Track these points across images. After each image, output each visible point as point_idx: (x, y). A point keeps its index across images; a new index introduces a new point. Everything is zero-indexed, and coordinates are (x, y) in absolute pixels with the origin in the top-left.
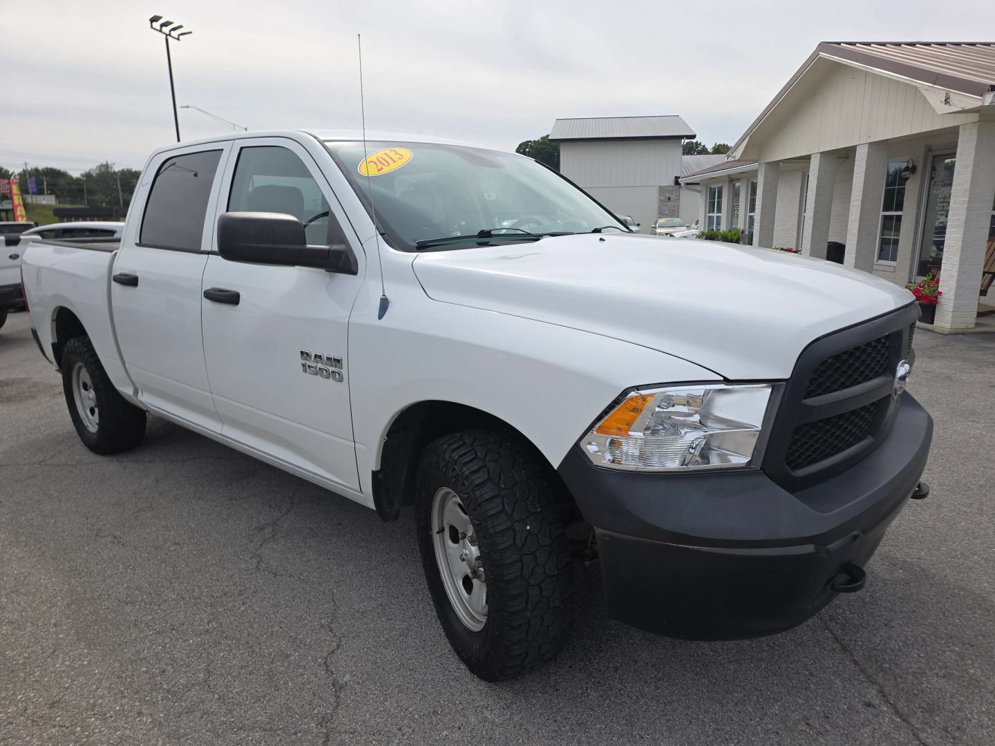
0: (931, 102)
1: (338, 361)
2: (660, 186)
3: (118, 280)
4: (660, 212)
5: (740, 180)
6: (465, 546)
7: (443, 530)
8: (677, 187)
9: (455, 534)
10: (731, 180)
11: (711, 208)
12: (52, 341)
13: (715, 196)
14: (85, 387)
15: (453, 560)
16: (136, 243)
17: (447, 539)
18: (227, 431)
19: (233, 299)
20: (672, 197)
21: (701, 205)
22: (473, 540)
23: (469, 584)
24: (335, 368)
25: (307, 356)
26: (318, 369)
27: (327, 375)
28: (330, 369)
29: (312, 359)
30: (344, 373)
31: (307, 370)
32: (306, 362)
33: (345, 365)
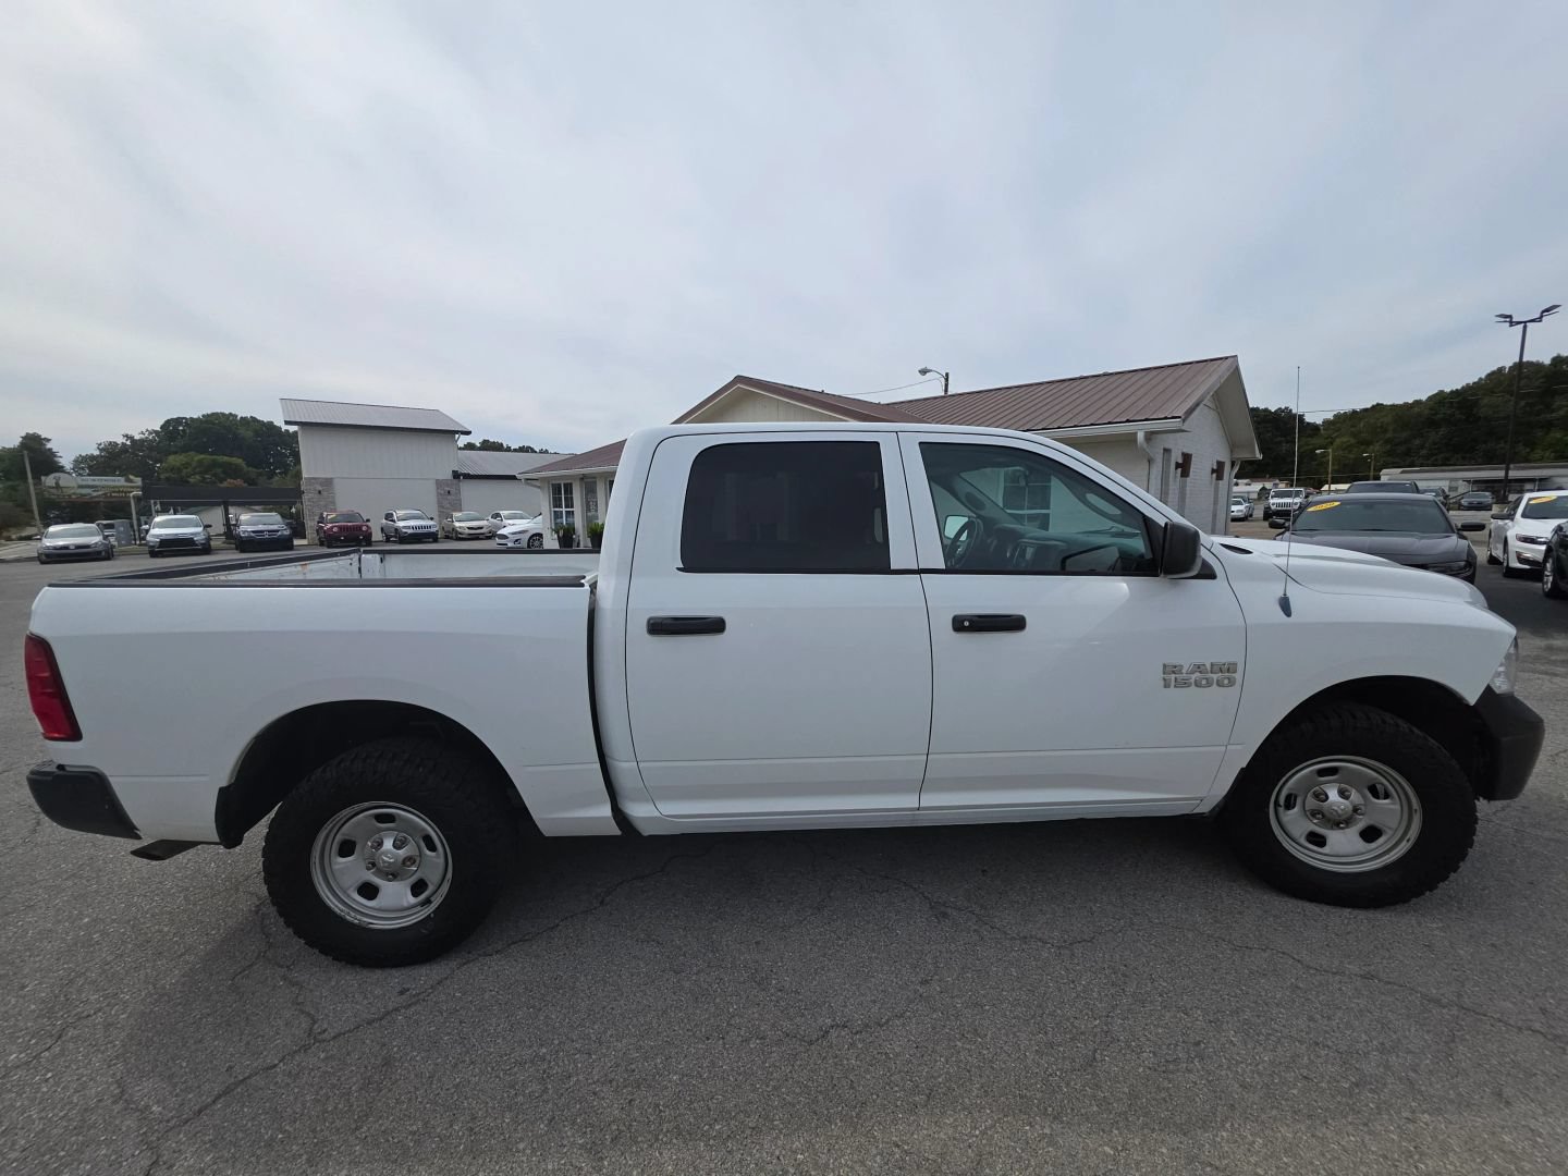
1: (1231, 668)
2: (438, 480)
3: (659, 627)
4: (440, 506)
5: (595, 478)
6: (1333, 803)
7: (1277, 804)
8: (455, 481)
9: (1290, 803)
10: (583, 478)
11: (557, 503)
12: (224, 783)
13: (560, 493)
14: (347, 849)
15: (1293, 825)
16: (678, 569)
17: (1281, 810)
18: (931, 800)
19: (1014, 624)
20: (453, 491)
21: (543, 500)
22: (1342, 793)
23: (1318, 840)
24: (1225, 673)
25: (1175, 669)
26: (1192, 681)
27: (1209, 684)
28: (1215, 676)
29: (1184, 671)
30: (1238, 676)
31: (1173, 683)
32: (1173, 676)
33: (1240, 668)
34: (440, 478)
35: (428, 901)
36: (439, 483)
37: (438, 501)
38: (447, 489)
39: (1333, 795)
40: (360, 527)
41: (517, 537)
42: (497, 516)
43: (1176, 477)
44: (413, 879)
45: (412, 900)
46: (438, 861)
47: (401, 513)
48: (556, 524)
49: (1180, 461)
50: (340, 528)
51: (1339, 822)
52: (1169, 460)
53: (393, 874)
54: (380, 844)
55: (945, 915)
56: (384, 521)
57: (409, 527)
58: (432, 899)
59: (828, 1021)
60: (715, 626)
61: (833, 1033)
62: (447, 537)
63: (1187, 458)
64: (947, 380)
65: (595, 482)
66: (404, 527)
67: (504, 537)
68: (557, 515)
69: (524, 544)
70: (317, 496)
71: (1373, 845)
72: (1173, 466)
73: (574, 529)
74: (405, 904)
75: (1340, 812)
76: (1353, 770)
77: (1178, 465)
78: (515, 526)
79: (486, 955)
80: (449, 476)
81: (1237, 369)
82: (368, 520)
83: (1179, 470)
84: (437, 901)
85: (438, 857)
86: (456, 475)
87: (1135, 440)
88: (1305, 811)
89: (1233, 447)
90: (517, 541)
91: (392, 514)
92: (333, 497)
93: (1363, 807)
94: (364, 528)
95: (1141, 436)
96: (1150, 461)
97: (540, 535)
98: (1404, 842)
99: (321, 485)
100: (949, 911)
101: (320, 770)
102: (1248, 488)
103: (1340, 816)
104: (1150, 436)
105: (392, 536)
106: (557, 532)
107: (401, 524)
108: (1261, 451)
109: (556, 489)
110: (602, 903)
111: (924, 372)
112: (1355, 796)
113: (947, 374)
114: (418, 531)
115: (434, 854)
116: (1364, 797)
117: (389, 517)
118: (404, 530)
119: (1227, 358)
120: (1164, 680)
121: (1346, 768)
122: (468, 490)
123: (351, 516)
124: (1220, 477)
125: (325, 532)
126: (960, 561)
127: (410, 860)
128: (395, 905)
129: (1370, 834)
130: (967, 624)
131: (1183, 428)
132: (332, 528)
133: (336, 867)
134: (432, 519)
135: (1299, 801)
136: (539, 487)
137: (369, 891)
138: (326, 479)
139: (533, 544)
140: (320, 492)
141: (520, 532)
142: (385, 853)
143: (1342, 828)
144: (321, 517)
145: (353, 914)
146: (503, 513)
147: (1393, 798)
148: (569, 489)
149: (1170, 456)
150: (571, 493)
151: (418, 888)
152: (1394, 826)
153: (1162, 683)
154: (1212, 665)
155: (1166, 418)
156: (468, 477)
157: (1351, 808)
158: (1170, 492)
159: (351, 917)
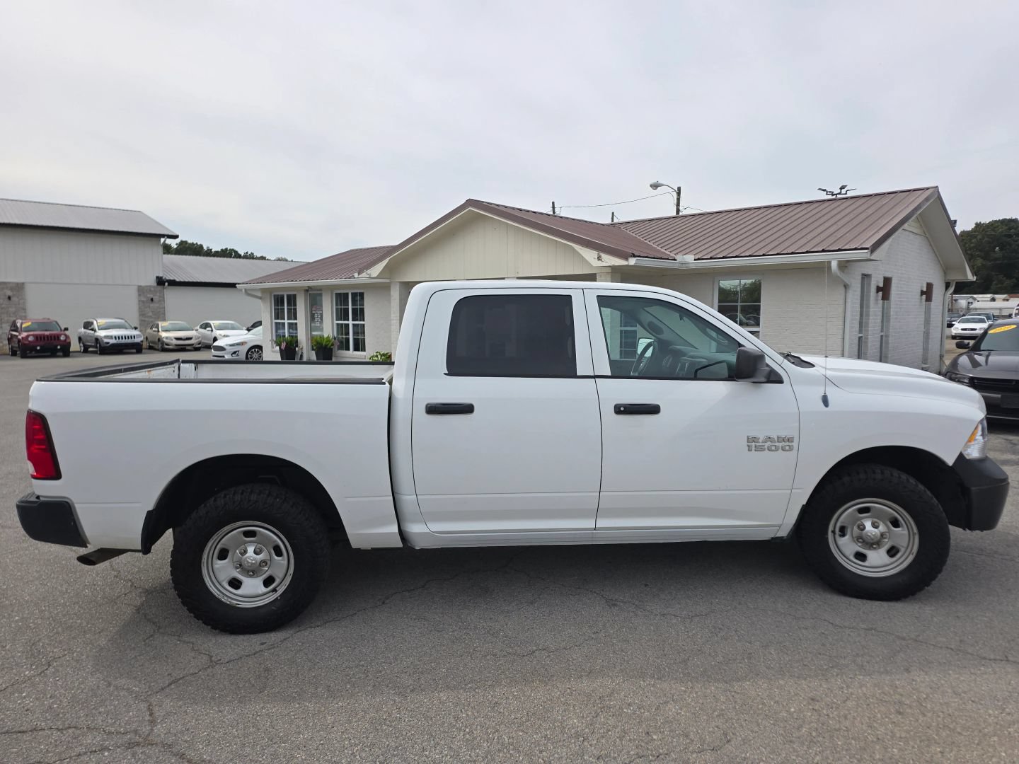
0: (586, 258)
1: (790, 440)
2: (139, 287)
3: (433, 410)
4: (142, 314)
5: (321, 290)
6: (868, 531)
7: (833, 532)
8: (160, 288)
9: (843, 531)
10: (308, 290)
11: (279, 314)
12: (151, 508)
13: (283, 303)
14: (223, 555)
15: (844, 548)
16: (445, 374)
17: (837, 536)
18: (603, 523)
19: (653, 410)
20: (156, 298)
21: (265, 312)
22: (875, 526)
23: (861, 557)
24: (786, 443)
25: (754, 439)
26: (766, 447)
27: (777, 449)
28: (780, 444)
29: (760, 441)
30: (795, 444)
31: (754, 448)
32: (754, 444)
33: (796, 440)
34: (143, 284)
35: (274, 590)
36: (141, 290)
37: (140, 308)
38: (151, 296)
39: (868, 525)
40: (57, 337)
41: (235, 349)
42: (206, 326)
43: (877, 300)
44: (265, 576)
45: (264, 590)
46: (282, 562)
47: (102, 321)
48: (277, 336)
49: (881, 285)
50: (37, 337)
51: (874, 544)
52: (869, 284)
53: (252, 572)
54: (245, 552)
55: (615, 605)
56: (83, 330)
57: (111, 337)
58: (277, 589)
59: (535, 648)
60: (467, 409)
61: (537, 653)
62: (151, 348)
63: (887, 281)
64: (679, 194)
65: (321, 295)
66: (106, 337)
67: (221, 349)
68: (279, 326)
69: (242, 356)
70: (7, 302)
71: (894, 559)
72: (873, 289)
73: (297, 342)
74: (260, 592)
75: (872, 537)
76: (880, 509)
77: (879, 289)
78: (231, 337)
79: (311, 627)
80: (152, 282)
81: (939, 198)
82: (66, 329)
83: (880, 293)
84: (281, 590)
85: (283, 560)
86: (160, 281)
87: (829, 267)
88: (853, 537)
89: (946, 269)
90: (235, 353)
91: (92, 323)
92: (24, 303)
93: (887, 534)
94: (62, 338)
95: (834, 265)
96: (846, 287)
97: (260, 348)
98: (911, 555)
99: (11, 289)
100: (619, 603)
101: (213, 499)
102: (1005, 304)
103: (872, 539)
104: (844, 265)
105: (91, 346)
106: (280, 345)
107: (101, 333)
108: (974, 273)
109: (279, 301)
110: (383, 603)
111: (655, 186)
112: (882, 528)
113: (679, 189)
114: (124, 341)
115: (280, 558)
116: (888, 528)
117: (88, 325)
118: (106, 340)
119: (928, 189)
120: (748, 446)
121: (875, 507)
122: (173, 298)
123: (46, 325)
124: (929, 299)
125: (19, 341)
126: (620, 371)
127: (264, 562)
128: (253, 592)
129: (892, 552)
130: (622, 409)
131: (872, 258)
132: (28, 336)
133: (216, 566)
134: (136, 328)
135: (849, 531)
136: (260, 298)
137: (236, 584)
138: (17, 284)
139: (254, 355)
140: (9, 298)
141: (238, 344)
142: (249, 557)
143: (875, 548)
144: (14, 324)
145: (226, 598)
146: (212, 323)
147: (903, 527)
148: (292, 300)
149: (870, 280)
150: (296, 305)
151: (268, 582)
152: (905, 545)
153: (747, 448)
154: (778, 438)
155: (856, 249)
156: (173, 283)
157: (879, 534)
158: (871, 313)
159: (224, 600)
